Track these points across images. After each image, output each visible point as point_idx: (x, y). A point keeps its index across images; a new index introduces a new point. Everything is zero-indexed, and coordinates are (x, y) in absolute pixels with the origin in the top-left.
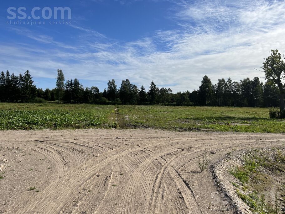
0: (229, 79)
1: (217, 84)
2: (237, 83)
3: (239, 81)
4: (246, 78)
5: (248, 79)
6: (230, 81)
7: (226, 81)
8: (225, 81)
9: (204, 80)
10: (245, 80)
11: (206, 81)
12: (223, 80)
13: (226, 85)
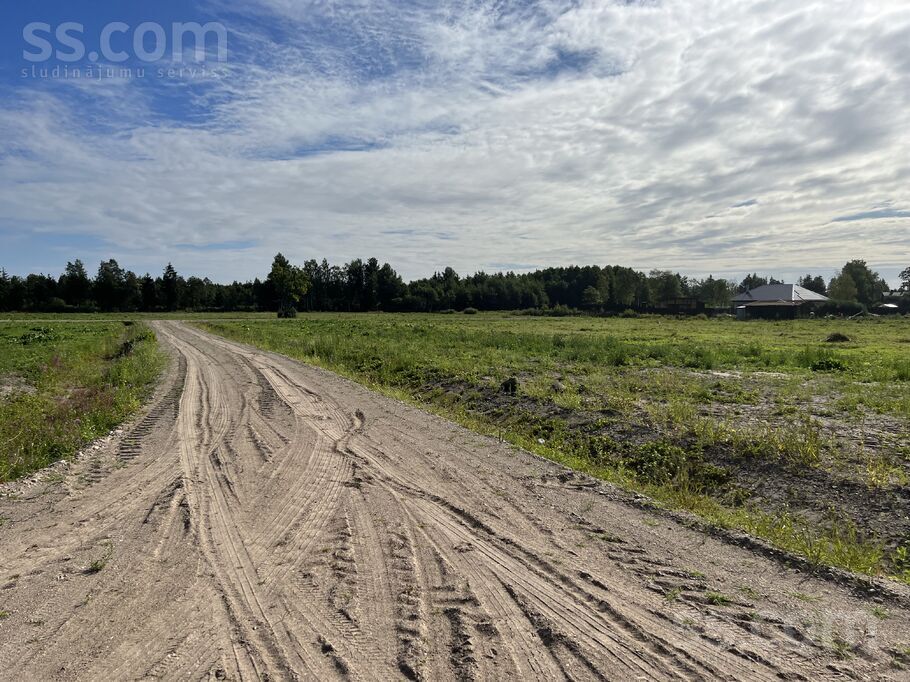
0: (325, 261)
2: (338, 268)
3: (342, 266)
4: (355, 259)
5: (359, 261)
6: (325, 265)
7: (319, 263)
8: (316, 265)
10: (354, 264)
11: (280, 261)
12: (313, 262)
13: (319, 271)
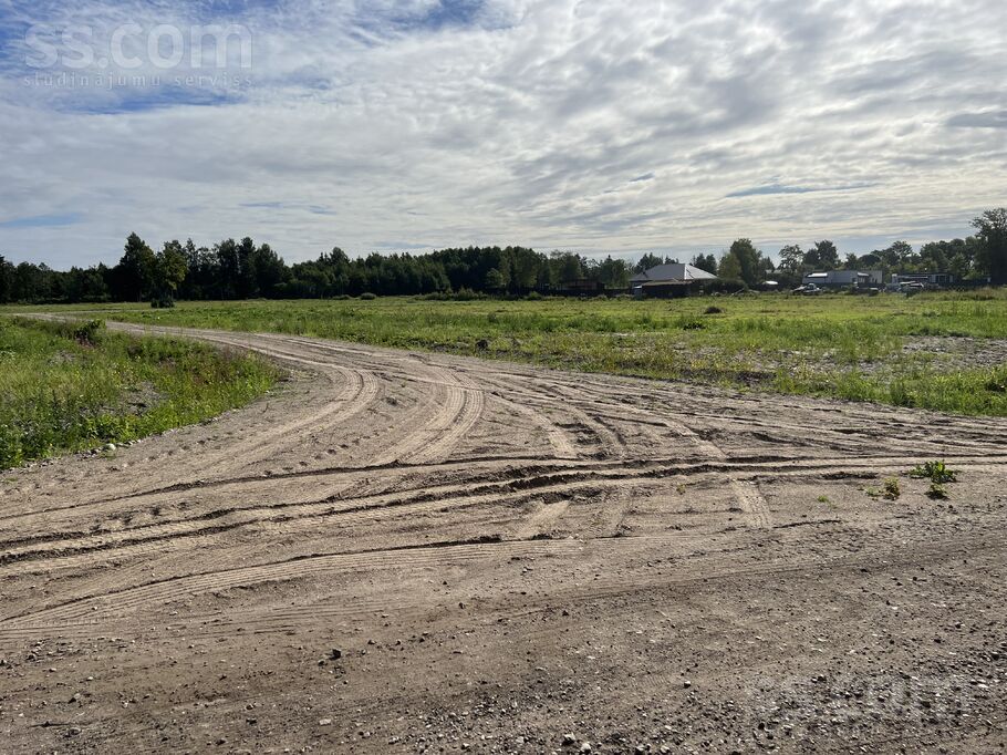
0: (190, 242)
1: (161, 251)
2: (206, 249)
3: (211, 247)
4: (226, 239)
5: (231, 241)
6: (191, 246)
7: (184, 245)
8: (180, 247)
9: (130, 242)
10: (225, 245)
11: (135, 245)
12: (175, 243)
13: (183, 254)
